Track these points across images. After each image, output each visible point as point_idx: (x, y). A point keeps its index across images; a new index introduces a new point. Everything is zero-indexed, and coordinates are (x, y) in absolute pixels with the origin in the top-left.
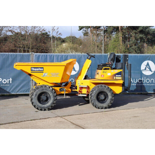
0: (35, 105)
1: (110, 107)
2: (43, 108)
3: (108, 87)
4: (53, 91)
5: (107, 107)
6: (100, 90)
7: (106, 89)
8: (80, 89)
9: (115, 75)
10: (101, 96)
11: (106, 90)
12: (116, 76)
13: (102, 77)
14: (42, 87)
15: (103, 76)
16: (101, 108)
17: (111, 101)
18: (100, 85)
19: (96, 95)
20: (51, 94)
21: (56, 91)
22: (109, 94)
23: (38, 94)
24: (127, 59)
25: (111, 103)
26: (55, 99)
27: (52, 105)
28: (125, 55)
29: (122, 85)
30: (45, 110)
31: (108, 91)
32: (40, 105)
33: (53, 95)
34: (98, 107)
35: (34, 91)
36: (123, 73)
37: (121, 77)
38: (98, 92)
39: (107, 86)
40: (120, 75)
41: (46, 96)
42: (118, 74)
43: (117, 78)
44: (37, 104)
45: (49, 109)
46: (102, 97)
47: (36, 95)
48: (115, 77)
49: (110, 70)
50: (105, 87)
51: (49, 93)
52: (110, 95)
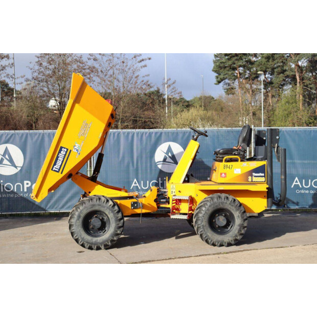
0: (77, 239)
1: (238, 243)
2: (95, 244)
3: (235, 200)
4: (115, 209)
5: (233, 242)
6: (217, 206)
7: (230, 204)
8: (176, 204)
9: (251, 173)
10: (219, 219)
11: (230, 206)
12: (252, 176)
13: (221, 177)
14: (92, 199)
15: (223, 175)
16: (219, 244)
17: (240, 230)
18: (215, 195)
19: (207, 217)
20: (111, 216)
21: (121, 209)
22: (237, 214)
23: (83, 216)
24: (277, 137)
25: (241, 234)
26: (120, 225)
27: (113, 237)
28: (272, 129)
29: (266, 195)
30: (98, 248)
31: (233, 208)
32: (88, 238)
33: (115, 216)
34: (212, 242)
35: (74, 208)
36: (267, 169)
37: (264, 178)
38: (211, 210)
39: (231, 197)
40: (262, 173)
41: (101, 218)
42: (257, 170)
43: (255, 179)
44: (81, 236)
45: (107, 247)
46: (221, 221)
47: (79, 216)
48: (250, 178)
49: (239, 163)
50: (226, 199)
51: (107, 213)
52: (239, 216)
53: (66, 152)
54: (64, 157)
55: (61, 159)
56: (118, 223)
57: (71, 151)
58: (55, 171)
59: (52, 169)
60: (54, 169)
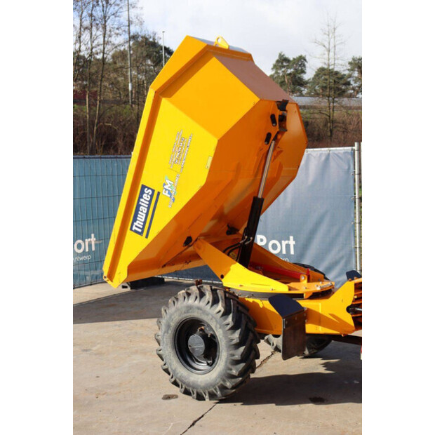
0: (167, 369)
2: (194, 388)
4: (227, 322)
20: (219, 334)
26: (237, 357)
27: (224, 381)
30: (200, 398)
32: (182, 372)
33: (226, 338)
44: (170, 365)
47: (168, 326)
53: (152, 196)
54: (149, 205)
55: (143, 209)
56: (232, 352)
57: (159, 193)
58: (136, 231)
59: (131, 229)
60: (134, 228)
